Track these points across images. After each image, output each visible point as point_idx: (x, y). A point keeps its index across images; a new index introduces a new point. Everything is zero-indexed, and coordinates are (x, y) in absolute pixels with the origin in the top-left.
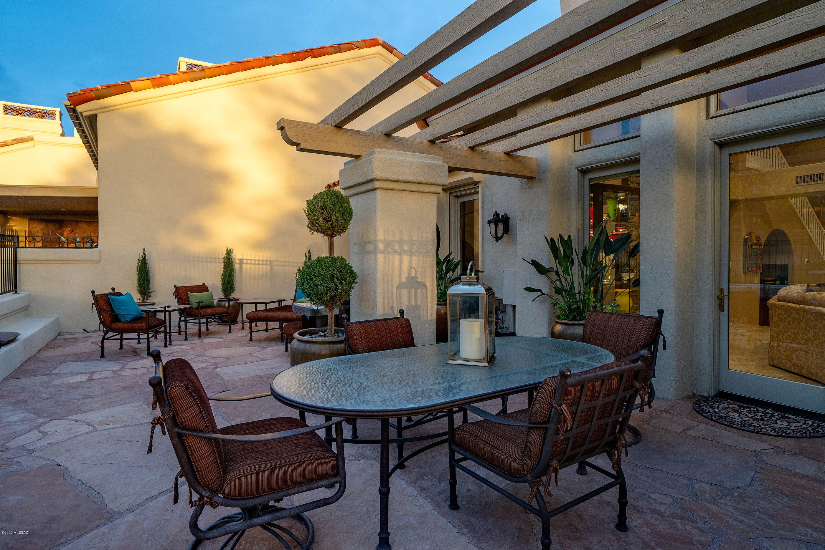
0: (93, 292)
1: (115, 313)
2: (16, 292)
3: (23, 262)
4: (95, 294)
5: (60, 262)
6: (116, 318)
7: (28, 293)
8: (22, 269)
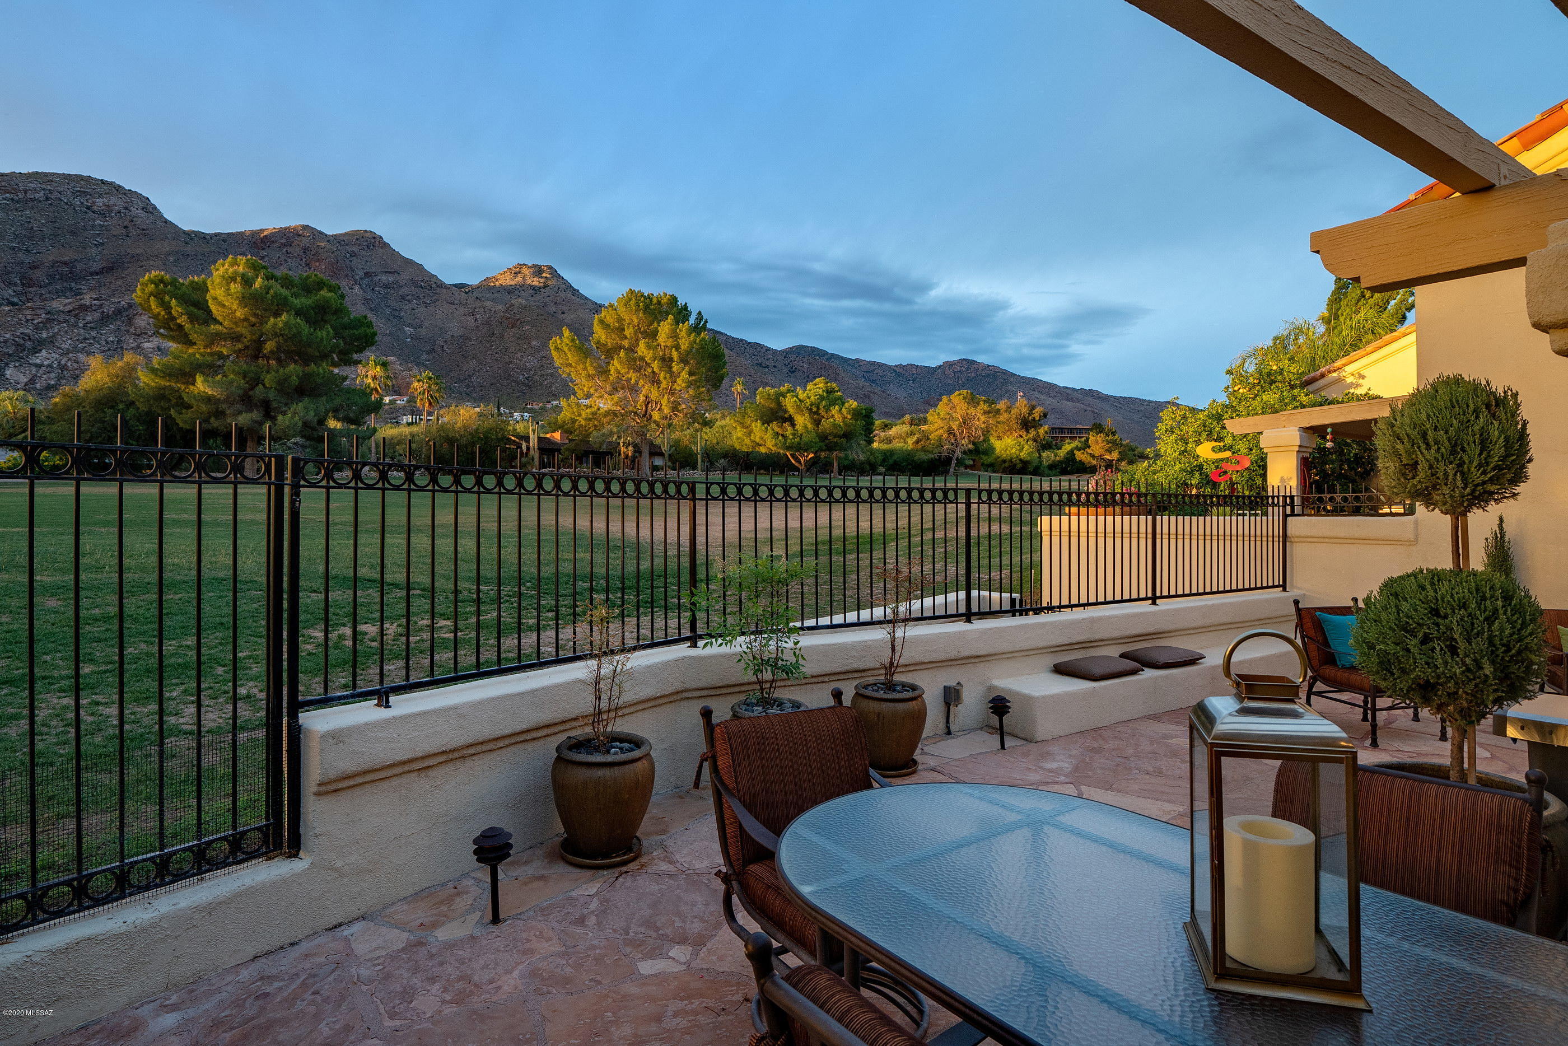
0: (1296, 602)
1: (1329, 646)
2: (1285, 590)
3: (1296, 540)
4: (1301, 606)
5: (1349, 541)
6: (1330, 658)
7: (1303, 592)
8: (1297, 551)
